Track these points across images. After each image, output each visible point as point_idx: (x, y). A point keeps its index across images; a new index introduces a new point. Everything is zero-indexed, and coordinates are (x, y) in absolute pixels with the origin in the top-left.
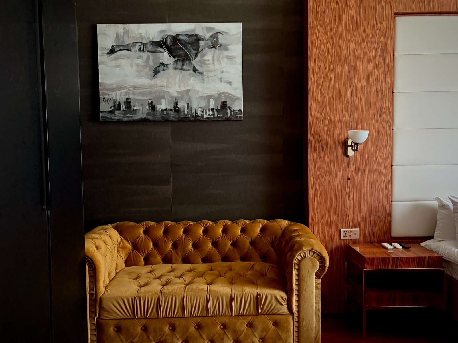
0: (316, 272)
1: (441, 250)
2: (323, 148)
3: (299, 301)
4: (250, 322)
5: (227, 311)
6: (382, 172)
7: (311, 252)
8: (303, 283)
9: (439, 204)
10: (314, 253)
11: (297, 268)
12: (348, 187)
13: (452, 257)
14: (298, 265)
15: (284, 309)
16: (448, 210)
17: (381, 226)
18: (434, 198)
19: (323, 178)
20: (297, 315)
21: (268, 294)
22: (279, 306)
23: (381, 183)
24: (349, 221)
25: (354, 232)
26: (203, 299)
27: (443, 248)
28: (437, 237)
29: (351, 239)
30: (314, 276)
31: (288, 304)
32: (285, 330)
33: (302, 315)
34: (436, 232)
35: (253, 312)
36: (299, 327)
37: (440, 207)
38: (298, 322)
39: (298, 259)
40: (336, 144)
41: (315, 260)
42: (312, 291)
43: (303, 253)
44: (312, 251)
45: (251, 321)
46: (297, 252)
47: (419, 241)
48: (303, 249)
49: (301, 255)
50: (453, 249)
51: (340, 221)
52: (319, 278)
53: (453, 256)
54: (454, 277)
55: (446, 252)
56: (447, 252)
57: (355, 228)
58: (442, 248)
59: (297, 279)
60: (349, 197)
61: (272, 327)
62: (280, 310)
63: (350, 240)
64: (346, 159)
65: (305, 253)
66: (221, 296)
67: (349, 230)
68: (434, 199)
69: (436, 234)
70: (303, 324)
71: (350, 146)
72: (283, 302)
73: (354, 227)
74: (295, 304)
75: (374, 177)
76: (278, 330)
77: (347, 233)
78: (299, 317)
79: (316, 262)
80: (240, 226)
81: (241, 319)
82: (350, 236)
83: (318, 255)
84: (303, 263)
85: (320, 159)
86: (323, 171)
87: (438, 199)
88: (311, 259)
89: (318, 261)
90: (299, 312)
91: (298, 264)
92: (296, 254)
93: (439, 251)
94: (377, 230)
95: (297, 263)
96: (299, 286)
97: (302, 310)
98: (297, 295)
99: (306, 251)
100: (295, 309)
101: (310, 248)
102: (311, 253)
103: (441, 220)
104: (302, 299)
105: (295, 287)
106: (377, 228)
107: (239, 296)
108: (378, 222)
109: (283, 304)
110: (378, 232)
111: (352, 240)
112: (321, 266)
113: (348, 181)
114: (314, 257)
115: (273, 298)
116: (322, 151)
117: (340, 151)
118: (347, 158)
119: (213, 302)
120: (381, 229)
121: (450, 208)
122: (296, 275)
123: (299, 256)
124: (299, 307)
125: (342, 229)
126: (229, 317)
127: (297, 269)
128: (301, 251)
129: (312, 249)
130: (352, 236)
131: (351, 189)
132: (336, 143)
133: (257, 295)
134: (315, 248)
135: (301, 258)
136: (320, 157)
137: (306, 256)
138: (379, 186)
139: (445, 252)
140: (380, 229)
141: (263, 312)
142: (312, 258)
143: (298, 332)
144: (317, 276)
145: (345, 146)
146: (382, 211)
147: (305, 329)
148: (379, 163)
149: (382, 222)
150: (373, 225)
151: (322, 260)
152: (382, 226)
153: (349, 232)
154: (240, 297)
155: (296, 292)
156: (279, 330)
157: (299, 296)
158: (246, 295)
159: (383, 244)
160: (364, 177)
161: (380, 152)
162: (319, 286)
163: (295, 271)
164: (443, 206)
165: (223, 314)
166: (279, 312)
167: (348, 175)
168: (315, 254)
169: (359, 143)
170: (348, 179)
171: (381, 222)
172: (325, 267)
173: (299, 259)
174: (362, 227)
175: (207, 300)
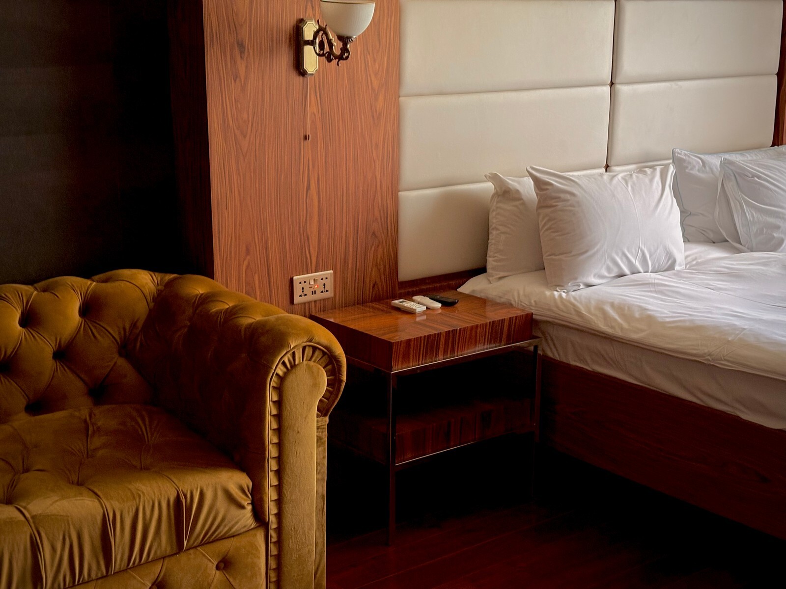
0: (321, 401)
1: (517, 299)
2: (241, 46)
3: (279, 488)
4: (159, 579)
5: (94, 567)
6: (380, 114)
7: (307, 348)
8: (290, 436)
9: (498, 189)
10: (315, 349)
11: (275, 398)
12: (306, 161)
13: (549, 310)
14: (279, 389)
15: (246, 517)
16: (517, 203)
17: (379, 258)
18: (486, 176)
19: (245, 137)
20: (274, 526)
21: (205, 489)
22: (234, 511)
23: (377, 146)
24: (310, 253)
25: (323, 282)
26: (22, 548)
27: (521, 293)
28: (494, 269)
29: (315, 301)
30: (316, 411)
31: (253, 503)
32: (249, 574)
33: (288, 521)
34: (490, 257)
35: (166, 550)
36: (279, 557)
37: (499, 196)
38: (279, 543)
39: (277, 374)
40: (273, 38)
41: (319, 369)
42: (312, 453)
43: (289, 355)
44: (309, 346)
45: (162, 574)
46: (274, 355)
47: (453, 283)
48: (289, 346)
49: (284, 364)
50: (548, 293)
51: (291, 255)
52: (325, 415)
53: (555, 309)
54: (550, 354)
55: (533, 301)
56: (535, 301)
57: (324, 271)
58: (519, 294)
59: (274, 430)
60: (308, 188)
61: (217, 576)
62: (237, 523)
63: (313, 303)
64: (298, 80)
65: (294, 354)
66: (74, 527)
67: (311, 277)
68: (488, 177)
69: (491, 263)
70: (290, 544)
71: (311, 43)
72: (245, 500)
73: (321, 268)
74: (270, 495)
75: (362, 129)
76: (231, 580)
77: (306, 286)
78: (279, 530)
79: (320, 371)
80: (16, 306)
81: (134, 578)
82: (314, 293)
83: (324, 353)
84: (292, 382)
85: (235, 81)
86: (245, 116)
87: (494, 178)
88: (309, 368)
89: (324, 368)
90: (279, 516)
91: (278, 386)
92: (272, 363)
93: (513, 303)
94: (370, 270)
95: (275, 385)
96: (280, 445)
97: (288, 508)
98: (275, 471)
99: (295, 350)
100: (271, 509)
101: (305, 340)
102: (308, 351)
103: (502, 229)
104: (287, 479)
105: (272, 451)
106: (371, 264)
107: (129, 512)
108: (373, 248)
109: (245, 503)
110: (373, 273)
111: (318, 302)
112: (330, 382)
113: (306, 142)
114: (314, 362)
115: (220, 494)
116: (241, 57)
117: (285, 58)
118: (301, 78)
119: (54, 549)
120: (380, 264)
121: (523, 197)
122: (273, 420)
123: (280, 365)
124: (279, 502)
125: (294, 278)
126: (100, 581)
127: (274, 402)
128: (285, 352)
129: (310, 341)
130: (318, 292)
131: (313, 167)
132: (275, 33)
133: (178, 499)
134: (317, 339)
135: (285, 370)
136: (237, 77)
137: (297, 362)
138: (374, 154)
139: (530, 303)
140: (376, 265)
141: (192, 541)
142: (312, 363)
143: (279, 569)
144: (322, 411)
145: (297, 42)
146: (381, 219)
147: (295, 557)
148: (373, 90)
149: (380, 246)
150: (363, 256)
151: (334, 366)
152: (381, 257)
153: (312, 283)
154: (132, 514)
155: (273, 465)
156: (235, 579)
157: (279, 473)
158: (146, 506)
159: (396, 302)
160: (341, 129)
161: (375, 61)
162: (325, 435)
163: (270, 409)
164: (505, 193)
165: (84, 577)
166: (234, 530)
167: (305, 127)
168: (317, 352)
169: (350, 38)
170: (306, 138)
171: (378, 246)
172: (341, 381)
173: (281, 373)
174: (338, 267)
175: (35, 548)
